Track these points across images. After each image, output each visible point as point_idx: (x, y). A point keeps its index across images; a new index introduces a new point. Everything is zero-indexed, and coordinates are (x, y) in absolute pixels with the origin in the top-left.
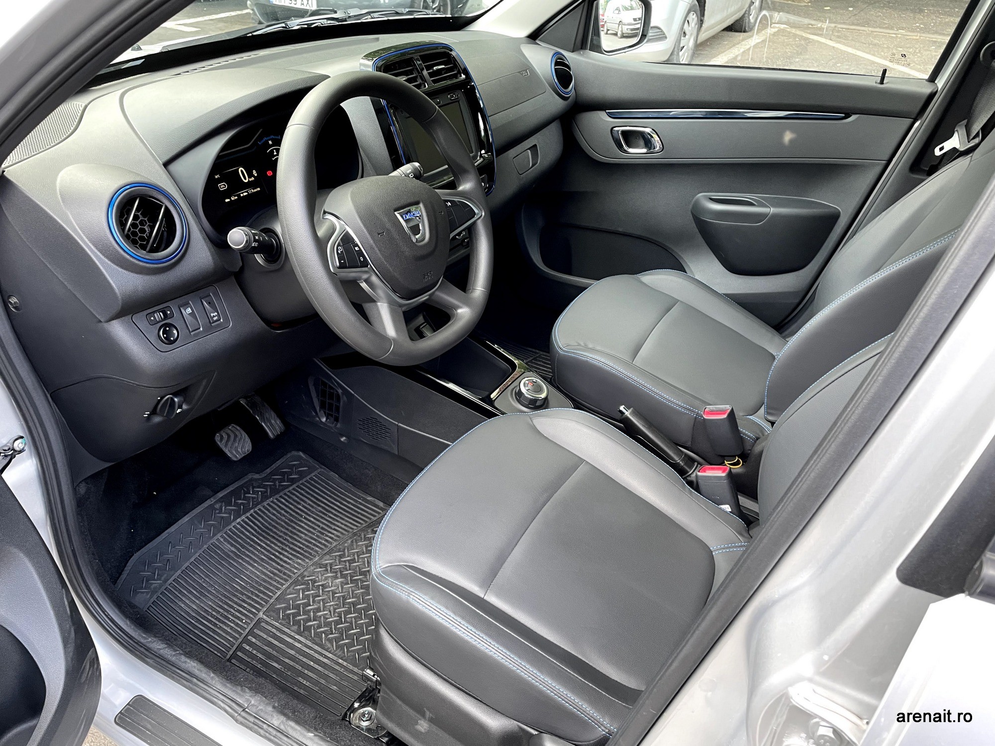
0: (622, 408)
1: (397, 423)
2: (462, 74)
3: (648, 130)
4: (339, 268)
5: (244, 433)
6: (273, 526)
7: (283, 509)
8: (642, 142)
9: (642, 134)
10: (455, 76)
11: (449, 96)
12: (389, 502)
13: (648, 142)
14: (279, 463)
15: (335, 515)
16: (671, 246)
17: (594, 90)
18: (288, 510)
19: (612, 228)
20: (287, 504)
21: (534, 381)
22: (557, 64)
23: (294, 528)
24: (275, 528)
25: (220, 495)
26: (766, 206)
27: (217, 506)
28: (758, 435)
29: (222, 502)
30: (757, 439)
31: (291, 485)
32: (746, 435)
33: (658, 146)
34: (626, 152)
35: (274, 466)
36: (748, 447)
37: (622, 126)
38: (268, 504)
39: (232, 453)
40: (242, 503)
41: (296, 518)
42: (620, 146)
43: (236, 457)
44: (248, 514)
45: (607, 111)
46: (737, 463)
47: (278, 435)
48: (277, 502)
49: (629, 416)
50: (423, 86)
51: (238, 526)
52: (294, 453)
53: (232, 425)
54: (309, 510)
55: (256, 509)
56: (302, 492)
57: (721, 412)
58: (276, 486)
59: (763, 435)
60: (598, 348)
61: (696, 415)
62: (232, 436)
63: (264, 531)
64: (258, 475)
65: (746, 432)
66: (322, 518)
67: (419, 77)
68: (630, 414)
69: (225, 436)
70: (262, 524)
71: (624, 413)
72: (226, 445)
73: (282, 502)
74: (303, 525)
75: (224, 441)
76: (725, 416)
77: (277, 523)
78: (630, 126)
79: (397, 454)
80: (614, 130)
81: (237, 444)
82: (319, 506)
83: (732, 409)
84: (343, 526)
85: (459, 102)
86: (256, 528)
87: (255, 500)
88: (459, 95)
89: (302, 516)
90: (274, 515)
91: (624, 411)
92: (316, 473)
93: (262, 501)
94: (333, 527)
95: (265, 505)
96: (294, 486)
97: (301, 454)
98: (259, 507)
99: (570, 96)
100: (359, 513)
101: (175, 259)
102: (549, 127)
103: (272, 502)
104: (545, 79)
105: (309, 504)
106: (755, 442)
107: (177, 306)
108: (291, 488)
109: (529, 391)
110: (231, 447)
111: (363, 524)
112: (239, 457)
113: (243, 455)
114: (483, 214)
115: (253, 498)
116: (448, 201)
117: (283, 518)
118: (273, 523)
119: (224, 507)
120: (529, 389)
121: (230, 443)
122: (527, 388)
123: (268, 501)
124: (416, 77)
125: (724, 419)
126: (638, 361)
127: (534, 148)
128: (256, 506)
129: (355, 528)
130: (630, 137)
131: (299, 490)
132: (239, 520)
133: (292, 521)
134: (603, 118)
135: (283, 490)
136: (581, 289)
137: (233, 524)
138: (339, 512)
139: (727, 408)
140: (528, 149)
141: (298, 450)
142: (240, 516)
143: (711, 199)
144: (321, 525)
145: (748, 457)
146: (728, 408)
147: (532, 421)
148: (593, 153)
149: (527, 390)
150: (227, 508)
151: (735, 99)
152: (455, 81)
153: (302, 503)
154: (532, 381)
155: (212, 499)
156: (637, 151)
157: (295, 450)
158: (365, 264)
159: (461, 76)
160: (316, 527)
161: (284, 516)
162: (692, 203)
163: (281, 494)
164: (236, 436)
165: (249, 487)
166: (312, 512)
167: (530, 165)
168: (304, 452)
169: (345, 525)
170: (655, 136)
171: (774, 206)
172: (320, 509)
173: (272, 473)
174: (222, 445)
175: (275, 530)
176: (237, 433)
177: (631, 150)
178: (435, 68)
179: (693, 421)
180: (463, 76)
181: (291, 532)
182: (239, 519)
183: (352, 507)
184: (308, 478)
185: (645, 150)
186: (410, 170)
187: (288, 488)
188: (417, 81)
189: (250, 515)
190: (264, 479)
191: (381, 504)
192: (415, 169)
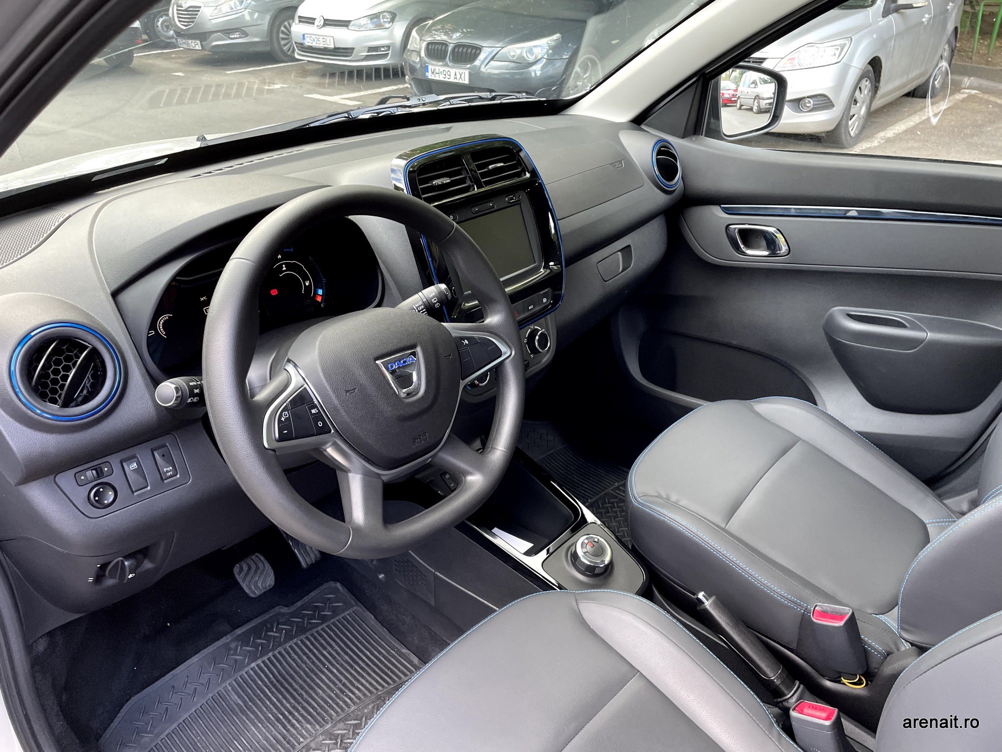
0: (701, 595)
1: (434, 571)
2: (527, 172)
3: (771, 230)
4: (278, 441)
5: (268, 566)
6: (291, 676)
7: (305, 654)
8: (764, 243)
9: (764, 234)
10: (519, 175)
11: (507, 199)
12: (425, 658)
13: (771, 243)
14: (313, 594)
15: (362, 668)
16: (798, 367)
17: (705, 183)
18: (312, 656)
19: (726, 340)
20: (312, 647)
21: (596, 540)
22: (660, 153)
23: (313, 680)
24: (293, 678)
25: (239, 631)
26: (920, 329)
27: (233, 645)
28: (892, 649)
29: (239, 641)
30: (888, 655)
31: (321, 624)
32: (873, 648)
33: (784, 248)
34: (744, 254)
35: (306, 599)
36: (874, 665)
37: (740, 223)
38: (291, 647)
39: (250, 589)
40: (262, 643)
41: (317, 667)
42: (737, 248)
43: (254, 593)
44: (265, 658)
45: (722, 206)
46: (859, 683)
47: (312, 565)
48: (301, 645)
49: (708, 607)
50: (472, 189)
51: (252, 672)
52: (332, 584)
53: (257, 554)
54: (334, 658)
55: (275, 652)
56: (332, 634)
57: (837, 617)
58: (304, 624)
59: (898, 650)
60: (684, 502)
61: (804, 611)
62: (254, 567)
63: (278, 681)
64: (286, 608)
65: (874, 643)
66: (347, 670)
67: (468, 178)
68: (710, 605)
69: (245, 568)
70: (279, 672)
71: (703, 603)
72: (244, 580)
73: (307, 645)
74: (324, 677)
75: (243, 574)
76: (842, 623)
77: (296, 672)
78: (749, 224)
79: (434, 605)
80: (730, 228)
81: (257, 578)
82: (346, 653)
83: (853, 614)
84: (368, 685)
85: (520, 204)
86: (271, 676)
87: (277, 640)
88: (523, 196)
89: (324, 665)
90: (294, 660)
91: (704, 599)
92: (350, 611)
93: (285, 642)
94: (357, 684)
95: (287, 647)
96: (324, 626)
97: (338, 585)
98: (280, 649)
99: (675, 190)
100: (389, 668)
101: (100, 413)
102: (649, 224)
103: (296, 644)
104: (642, 170)
105: (336, 651)
106: (886, 658)
107: (119, 462)
108: (320, 628)
109: (587, 554)
110: (250, 582)
111: (390, 684)
112: (258, 593)
113: (263, 591)
114: (513, 353)
115: (275, 637)
116: (463, 338)
117: (304, 666)
118: (292, 672)
119: (239, 647)
120: (587, 552)
121: (249, 578)
122: (585, 550)
123: (291, 643)
124: (465, 178)
125: (840, 627)
126: (734, 525)
127: (627, 250)
128: (276, 648)
129: (380, 688)
130: (748, 237)
131: (329, 631)
132: (253, 665)
133: (312, 671)
134: (717, 213)
135: (311, 629)
136: (686, 410)
137: (246, 669)
138: (367, 665)
139: (845, 611)
140: (618, 251)
141: (336, 580)
142: (255, 660)
143: (849, 315)
144: (344, 680)
145: (874, 676)
146: (848, 611)
147: (577, 604)
148: (703, 253)
149: (584, 553)
150: (244, 648)
151: (883, 196)
152: (516, 180)
153: (328, 647)
154: (592, 540)
155: (228, 636)
156: (759, 253)
157: (332, 580)
158: (325, 430)
159: (525, 175)
160: (337, 682)
161: (305, 663)
162: (826, 317)
163: (308, 634)
164: (257, 568)
165: (274, 623)
166: (337, 661)
167: (619, 269)
168: (342, 584)
169: (371, 684)
170: (779, 235)
171: (931, 330)
172: (347, 657)
173: (303, 608)
174: (239, 578)
175: (291, 681)
176: (261, 565)
177: (749, 252)
178: (490, 167)
179: (801, 618)
180: (528, 175)
181: (309, 685)
182: (254, 663)
183: (383, 659)
184: (340, 617)
185: (766, 253)
186: (434, 294)
187: (316, 627)
188: (466, 183)
189: (268, 659)
190: (293, 615)
191: (416, 660)
192: (441, 293)
